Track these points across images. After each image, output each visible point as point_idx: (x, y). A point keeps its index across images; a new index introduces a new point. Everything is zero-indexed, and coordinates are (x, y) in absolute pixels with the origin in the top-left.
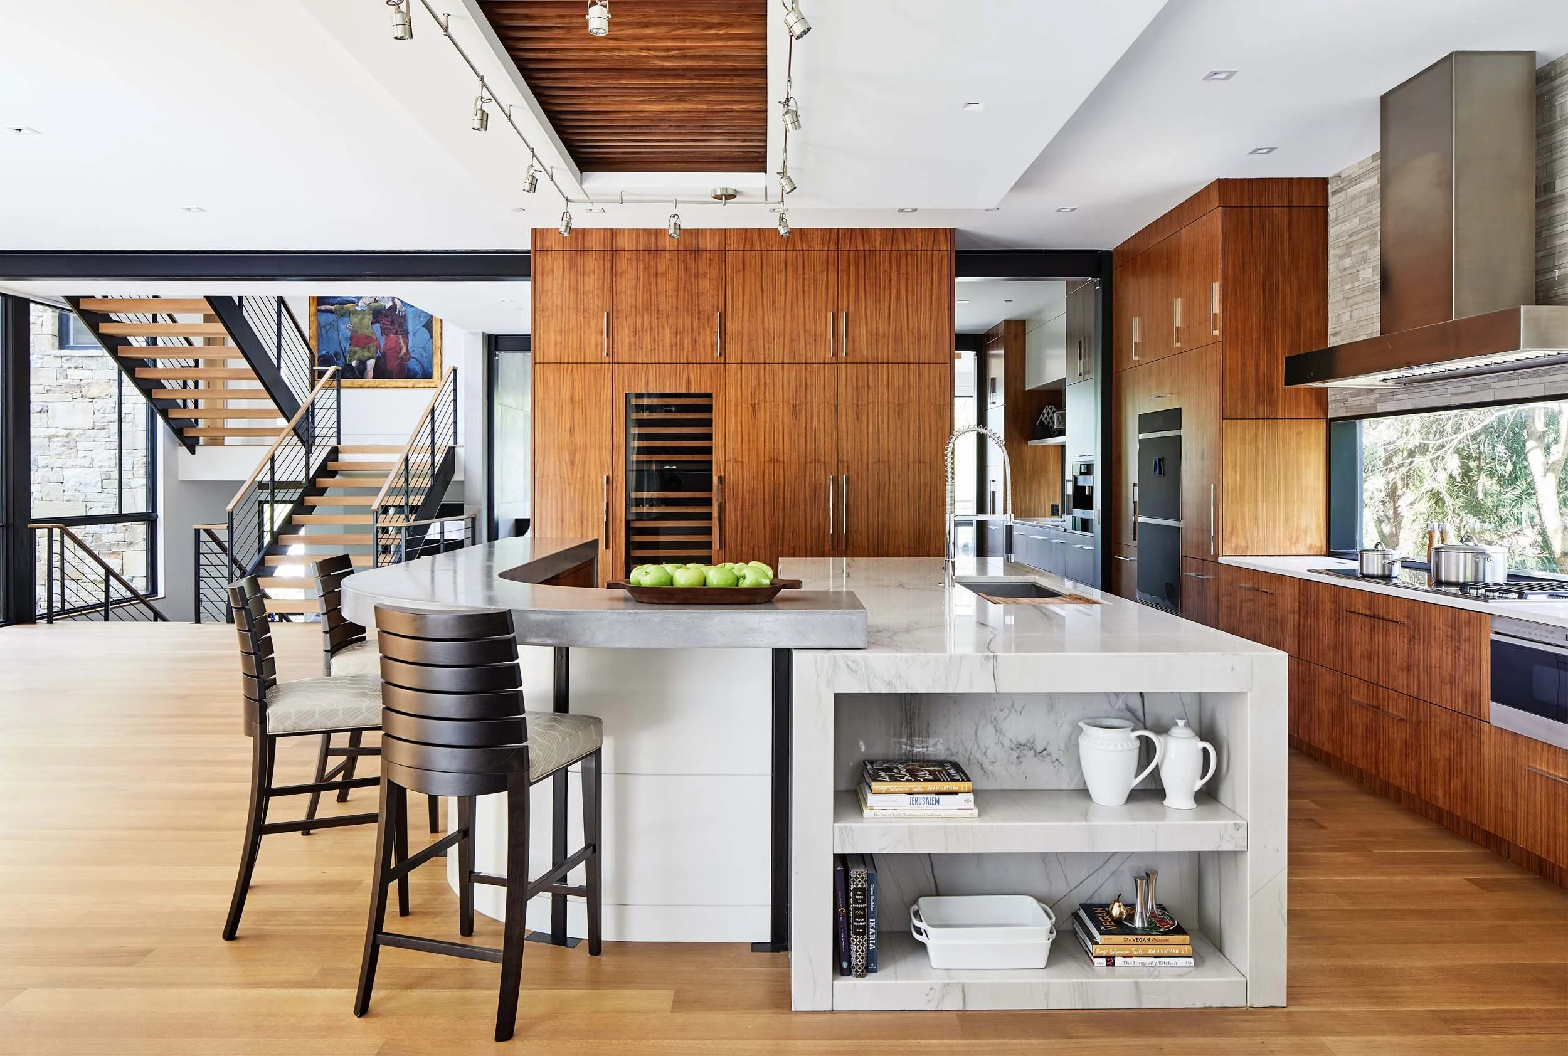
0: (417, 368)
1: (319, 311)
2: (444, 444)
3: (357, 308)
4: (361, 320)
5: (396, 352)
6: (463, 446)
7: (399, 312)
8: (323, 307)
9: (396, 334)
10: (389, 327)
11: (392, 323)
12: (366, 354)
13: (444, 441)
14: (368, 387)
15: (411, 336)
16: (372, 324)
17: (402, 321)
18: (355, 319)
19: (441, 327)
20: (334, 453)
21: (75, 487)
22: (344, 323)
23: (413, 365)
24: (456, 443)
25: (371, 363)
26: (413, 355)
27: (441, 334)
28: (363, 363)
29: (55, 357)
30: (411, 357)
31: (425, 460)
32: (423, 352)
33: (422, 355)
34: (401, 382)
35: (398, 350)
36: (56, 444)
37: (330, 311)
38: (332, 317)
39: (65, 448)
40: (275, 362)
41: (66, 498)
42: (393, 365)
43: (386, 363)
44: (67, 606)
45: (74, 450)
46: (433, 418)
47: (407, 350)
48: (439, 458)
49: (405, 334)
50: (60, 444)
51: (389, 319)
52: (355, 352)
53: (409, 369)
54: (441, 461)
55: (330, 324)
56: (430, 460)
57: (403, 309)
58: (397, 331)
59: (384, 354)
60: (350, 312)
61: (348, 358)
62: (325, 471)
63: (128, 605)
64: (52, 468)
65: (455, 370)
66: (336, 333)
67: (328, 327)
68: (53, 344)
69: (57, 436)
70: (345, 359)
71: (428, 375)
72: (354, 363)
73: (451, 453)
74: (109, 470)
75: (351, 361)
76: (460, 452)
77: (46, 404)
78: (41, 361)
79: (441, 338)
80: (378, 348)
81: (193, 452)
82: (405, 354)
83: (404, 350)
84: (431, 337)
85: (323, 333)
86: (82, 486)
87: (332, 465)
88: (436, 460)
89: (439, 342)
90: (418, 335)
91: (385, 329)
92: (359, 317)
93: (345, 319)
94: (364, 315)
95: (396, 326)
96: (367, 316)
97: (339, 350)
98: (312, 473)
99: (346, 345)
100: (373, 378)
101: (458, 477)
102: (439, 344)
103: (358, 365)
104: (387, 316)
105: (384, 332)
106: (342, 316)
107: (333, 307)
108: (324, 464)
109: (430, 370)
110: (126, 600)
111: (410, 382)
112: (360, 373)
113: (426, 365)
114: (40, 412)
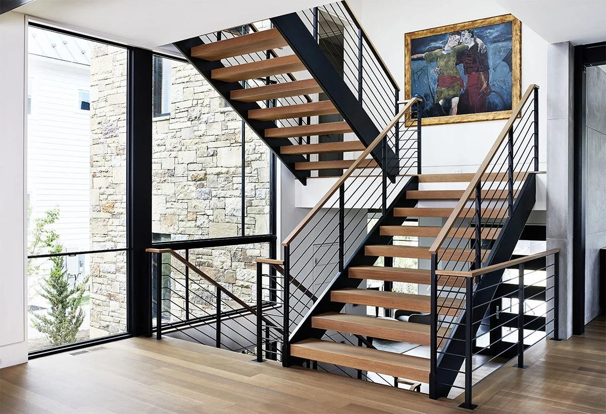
0: (497, 101)
1: (413, 60)
2: (524, 170)
3: (444, 53)
4: (446, 63)
5: (477, 88)
6: (545, 173)
7: (481, 50)
8: (415, 56)
9: (477, 71)
10: (472, 65)
11: (474, 61)
12: (451, 93)
13: (523, 166)
14: (453, 123)
15: (491, 71)
16: (456, 65)
17: (483, 58)
18: (442, 63)
19: (521, 59)
20: (414, 182)
21: (231, 212)
22: (433, 68)
23: (494, 98)
24: (537, 169)
25: (455, 101)
26: (493, 89)
27: (521, 65)
28: (448, 102)
29: (221, 113)
30: (491, 91)
31: (501, 188)
32: (502, 84)
33: (502, 88)
34: (482, 116)
35: (480, 86)
36: (222, 178)
37: (421, 59)
38: (423, 63)
39: (226, 183)
40: (357, 96)
41: (227, 220)
42: (475, 100)
43: (468, 98)
44: (191, 317)
45: (231, 184)
46: (511, 140)
47: (488, 84)
48: (518, 185)
49: (486, 69)
50: (223, 179)
51: (471, 58)
52: (442, 92)
53: (489, 103)
54: (520, 188)
55: (422, 69)
56: (507, 188)
57: (484, 47)
58: (478, 68)
59: (466, 91)
60: (438, 57)
61: (436, 98)
62: (403, 200)
63: (239, 316)
64: (219, 198)
65: (536, 89)
66: (426, 77)
67: (419, 73)
68: (220, 104)
69: (222, 173)
70: (434, 100)
71: (508, 107)
72: (441, 102)
73: (531, 180)
74: (251, 199)
75: (438, 100)
76: (541, 178)
77: (216, 149)
78: (214, 117)
79: (521, 70)
80: (462, 86)
81: (305, 184)
82: (486, 89)
83: (485, 85)
84: (511, 69)
85: (416, 78)
86: (235, 211)
87: (411, 194)
88: (515, 187)
89: (519, 73)
90: (498, 69)
91: (467, 68)
92: (445, 60)
93: (434, 64)
94: (449, 57)
95: (478, 64)
96: (452, 58)
97: (429, 92)
98: (389, 202)
99: (434, 87)
100: (457, 114)
101: (539, 206)
102: (518, 76)
103: (444, 103)
104: (469, 56)
105: (467, 71)
106: (431, 61)
107: (423, 55)
108: (403, 193)
109: (509, 101)
110: (236, 312)
111: (491, 115)
112: (445, 111)
113: (505, 97)
114: (213, 155)
